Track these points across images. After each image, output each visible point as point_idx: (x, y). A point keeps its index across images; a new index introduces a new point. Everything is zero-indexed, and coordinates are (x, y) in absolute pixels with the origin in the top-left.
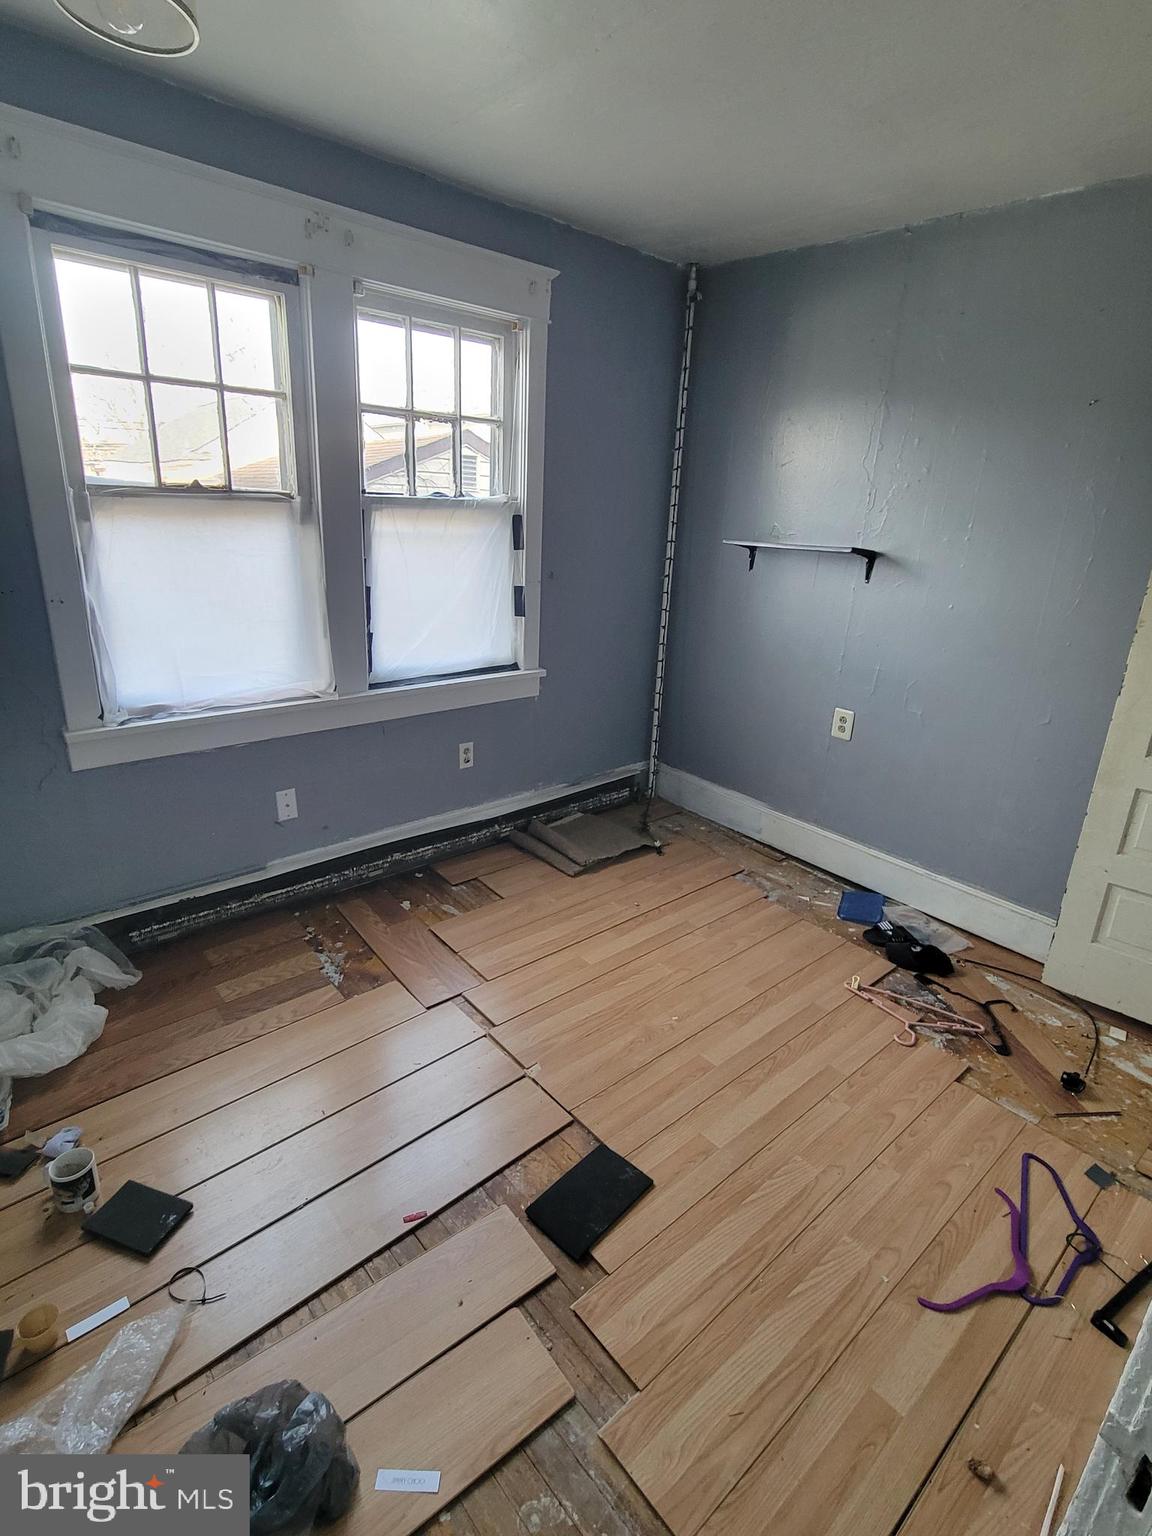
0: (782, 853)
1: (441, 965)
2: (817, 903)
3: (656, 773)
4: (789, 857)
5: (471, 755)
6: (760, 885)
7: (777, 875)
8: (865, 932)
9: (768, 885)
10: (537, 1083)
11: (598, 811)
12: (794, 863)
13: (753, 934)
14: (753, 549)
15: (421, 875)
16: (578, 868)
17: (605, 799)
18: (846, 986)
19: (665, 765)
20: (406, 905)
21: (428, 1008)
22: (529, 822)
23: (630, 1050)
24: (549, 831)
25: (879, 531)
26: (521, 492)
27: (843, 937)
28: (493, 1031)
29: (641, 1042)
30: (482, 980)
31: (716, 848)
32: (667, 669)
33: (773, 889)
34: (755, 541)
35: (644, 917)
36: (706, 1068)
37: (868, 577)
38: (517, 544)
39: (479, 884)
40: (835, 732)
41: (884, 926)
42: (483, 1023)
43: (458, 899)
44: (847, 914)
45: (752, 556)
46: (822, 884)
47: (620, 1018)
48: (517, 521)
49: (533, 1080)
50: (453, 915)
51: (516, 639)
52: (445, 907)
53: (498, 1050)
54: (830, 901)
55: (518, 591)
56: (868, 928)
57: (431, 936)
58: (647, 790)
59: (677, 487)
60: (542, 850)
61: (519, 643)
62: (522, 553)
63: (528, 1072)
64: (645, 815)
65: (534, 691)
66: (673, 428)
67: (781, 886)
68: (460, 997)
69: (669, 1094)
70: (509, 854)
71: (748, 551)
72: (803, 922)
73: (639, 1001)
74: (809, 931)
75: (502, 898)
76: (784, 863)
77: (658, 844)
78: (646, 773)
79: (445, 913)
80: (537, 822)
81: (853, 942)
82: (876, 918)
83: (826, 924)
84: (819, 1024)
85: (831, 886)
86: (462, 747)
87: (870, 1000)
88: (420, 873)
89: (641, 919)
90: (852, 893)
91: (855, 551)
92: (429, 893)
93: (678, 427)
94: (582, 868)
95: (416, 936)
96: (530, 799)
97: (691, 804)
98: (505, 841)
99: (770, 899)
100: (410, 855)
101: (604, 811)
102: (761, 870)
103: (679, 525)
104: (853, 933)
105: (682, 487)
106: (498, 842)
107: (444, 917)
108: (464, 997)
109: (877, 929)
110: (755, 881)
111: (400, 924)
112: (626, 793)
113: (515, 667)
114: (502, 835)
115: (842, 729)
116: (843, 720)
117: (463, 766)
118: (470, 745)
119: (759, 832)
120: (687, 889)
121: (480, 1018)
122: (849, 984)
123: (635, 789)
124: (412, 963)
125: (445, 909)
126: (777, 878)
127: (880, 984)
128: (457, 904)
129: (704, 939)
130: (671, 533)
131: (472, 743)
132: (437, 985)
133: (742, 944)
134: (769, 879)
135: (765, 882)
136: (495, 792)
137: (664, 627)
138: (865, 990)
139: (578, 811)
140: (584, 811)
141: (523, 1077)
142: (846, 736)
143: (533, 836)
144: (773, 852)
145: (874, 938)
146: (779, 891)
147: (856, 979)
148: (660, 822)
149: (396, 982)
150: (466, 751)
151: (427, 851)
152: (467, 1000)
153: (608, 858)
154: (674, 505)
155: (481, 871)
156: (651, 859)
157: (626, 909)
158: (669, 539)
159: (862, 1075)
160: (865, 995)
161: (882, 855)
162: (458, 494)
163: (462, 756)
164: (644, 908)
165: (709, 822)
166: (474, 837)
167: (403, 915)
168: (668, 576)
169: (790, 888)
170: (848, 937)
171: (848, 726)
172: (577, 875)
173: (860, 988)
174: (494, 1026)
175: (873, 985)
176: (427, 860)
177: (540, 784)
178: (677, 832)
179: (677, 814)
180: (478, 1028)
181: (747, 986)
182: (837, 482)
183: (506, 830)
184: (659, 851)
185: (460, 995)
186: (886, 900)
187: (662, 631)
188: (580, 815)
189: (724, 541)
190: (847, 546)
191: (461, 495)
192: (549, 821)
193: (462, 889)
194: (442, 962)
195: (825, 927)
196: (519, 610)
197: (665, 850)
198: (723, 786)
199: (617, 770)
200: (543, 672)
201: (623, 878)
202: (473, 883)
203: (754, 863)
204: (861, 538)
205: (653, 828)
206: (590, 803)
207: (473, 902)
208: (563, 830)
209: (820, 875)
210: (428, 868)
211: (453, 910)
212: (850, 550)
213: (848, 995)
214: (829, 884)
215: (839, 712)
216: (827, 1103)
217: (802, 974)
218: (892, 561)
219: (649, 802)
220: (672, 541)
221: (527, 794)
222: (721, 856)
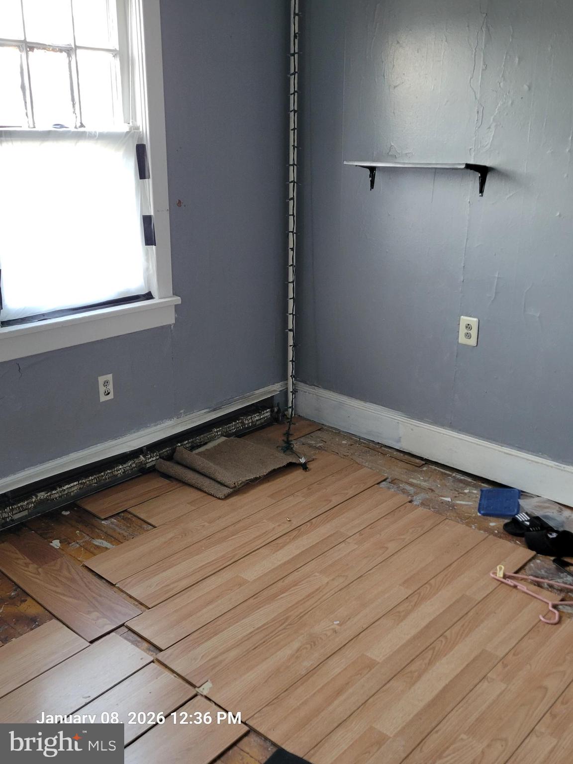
0: (421, 459)
1: (99, 598)
2: (458, 502)
3: (295, 392)
4: (428, 462)
5: (111, 387)
6: (404, 491)
7: (419, 480)
8: (506, 525)
9: (411, 490)
10: (210, 700)
11: (241, 434)
12: (433, 467)
13: (402, 537)
14: (372, 169)
15: (68, 513)
16: (227, 491)
17: (248, 421)
18: (492, 575)
19: (302, 384)
20: (56, 544)
21: (92, 642)
22: (174, 451)
23: (297, 657)
24: (196, 458)
25: (489, 146)
26: (143, 122)
27: (485, 531)
28: (160, 656)
29: (306, 648)
30: (143, 608)
31: (359, 460)
32: (297, 291)
33: (416, 494)
34: (374, 161)
35: (297, 531)
36: (371, 665)
37: (481, 191)
38: (142, 173)
39: (130, 516)
40: (462, 339)
41: (522, 517)
42: (149, 650)
43: (110, 532)
44: (487, 510)
45: (372, 176)
46: (461, 485)
47: (285, 629)
48: (141, 151)
49: (206, 697)
50: (107, 549)
51: (147, 269)
52: (97, 542)
53: (167, 673)
54: (470, 499)
55: (147, 221)
56: (507, 521)
57: (86, 572)
58: (287, 410)
59: (295, 111)
60: (190, 476)
61: (151, 272)
62: (149, 182)
63: (200, 690)
64: (288, 434)
65: (169, 319)
66: (286, 55)
67: (423, 489)
68: (122, 628)
69: (339, 692)
70: (158, 483)
71: (368, 172)
72: (447, 520)
73: (301, 611)
74: (453, 530)
75: (155, 527)
76: (425, 469)
77: (303, 460)
78: (285, 393)
79: (98, 547)
80: (181, 448)
81: (495, 535)
82: (514, 511)
83: (468, 521)
84: (471, 614)
85: (470, 486)
86: (101, 380)
87: (515, 587)
88: (66, 511)
89: (295, 533)
90: (489, 491)
91: (469, 167)
92: (78, 529)
93: (292, 52)
94: (232, 490)
95: (70, 572)
96: (173, 427)
97: (330, 419)
98: (150, 472)
99: (415, 503)
100: (56, 494)
101: (249, 433)
102: (404, 477)
103: (300, 147)
104: (493, 527)
105: (300, 112)
106: (145, 472)
107: (95, 551)
108: (127, 627)
109: (515, 521)
110: (399, 487)
111: (53, 563)
112: (267, 414)
113: (149, 296)
114: (148, 466)
115: (468, 336)
116: (468, 327)
117: (103, 398)
118: (109, 377)
119: (399, 441)
120: (335, 500)
121: (146, 645)
122: (495, 573)
123: (276, 410)
124: (70, 600)
125: (97, 544)
126: (419, 482)
127: (523, 571)
128: (109, 537)
129: (357, 546)
130: (293, 156)
131: (111, 375)
132: (98, 618)
133: (392, 547)
134: (411, 485)
135: (408, 487)
136: (138, 423)
137: (292, 249)
138: (510, 577)
139: (222, 435)
140: (228, 435)
141: (196, 696)
142: (472, 342)
143: (178, 463)
144: (413, 459)
145: (514, 529)
146: (422, 494)
147: (501, 569)
148: (302, 440)
149: (54, 621)
150: (106, 383)
151: (73, 487)
152: (130, 629)
153: (256, 479)
154: (294, 129)
155: (133, 502)
156: (297, 475)
157: (279, 525)
158: (291, 163)
159: (514, 655)
160: (510, 582)
161: (514, 452)
162: (78, 125)
163: (102, 389)
164: (296, 523)
165: (350, 436)
166: (120, 470)
167: (54, 554)
168: (293, 199)
169: (432, 491)
170: (490, 531)
171: (474, 333)
172: (227, 497)
173: (505, 577)
174: (161, 650)
175: (516, 572)
176: (74, 496)
177: (182, 411)
178: (320, 448)
179: (319, 430)
180: (144, 655)
181: (400, 585)
182: (447, 101)
183: (151, 460)
184: (304, 467)
185: (123, 625)
186: (522, 494)
187: (291, 253)
188: (223, 439)
189: (345, 163)
190: (460, 162)
191: (82, 126)
192: (192, 448)
193: (112, 523)
194: (100, 596)
195: (468, 524)
196: (149, 239)
197: (310, 466)
198: (361, 399)
199: (257, 392)
200: (177, 300)
201: (272, 496)
202: (124, 515)
203: (397, 471)
204: (473, 154)
205: (296, 446)
206: (233, 427)
207: (125, 534)
208: (210, 455)
209: (459, 476)
210: (74, 504)
211: (106, 544)
212: (463, 166)
213: (495, 584)
214: (468, 484)
215: (465, 320)
216: (485, 685)
217: (450, 569)
218: (503, 175)
219: (290, 421)
220: (294, 165)
221: (169, 423)
222: (365, 466)
